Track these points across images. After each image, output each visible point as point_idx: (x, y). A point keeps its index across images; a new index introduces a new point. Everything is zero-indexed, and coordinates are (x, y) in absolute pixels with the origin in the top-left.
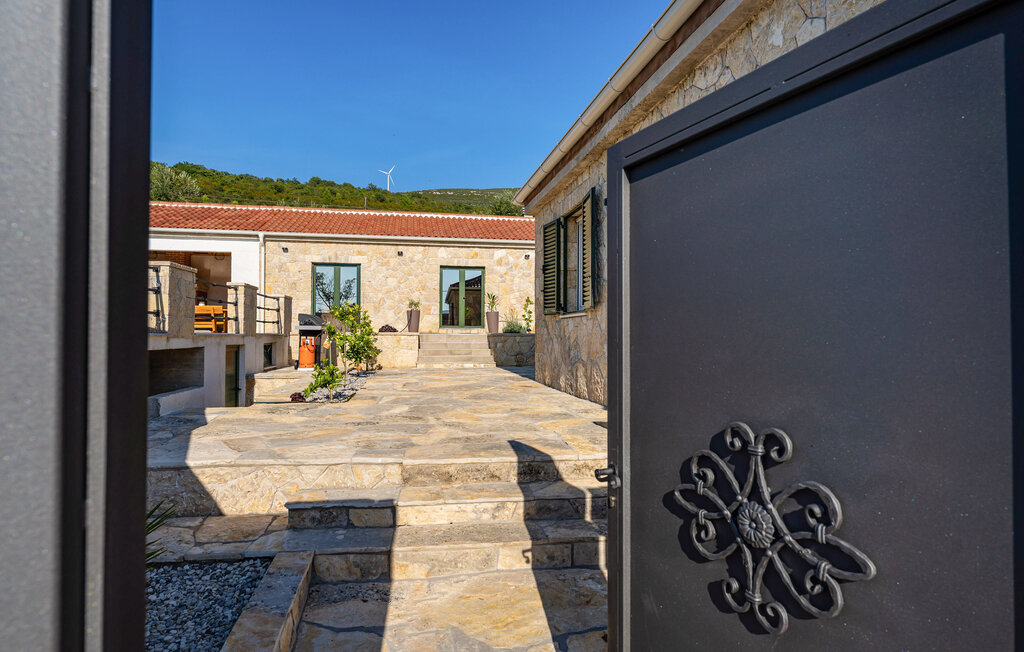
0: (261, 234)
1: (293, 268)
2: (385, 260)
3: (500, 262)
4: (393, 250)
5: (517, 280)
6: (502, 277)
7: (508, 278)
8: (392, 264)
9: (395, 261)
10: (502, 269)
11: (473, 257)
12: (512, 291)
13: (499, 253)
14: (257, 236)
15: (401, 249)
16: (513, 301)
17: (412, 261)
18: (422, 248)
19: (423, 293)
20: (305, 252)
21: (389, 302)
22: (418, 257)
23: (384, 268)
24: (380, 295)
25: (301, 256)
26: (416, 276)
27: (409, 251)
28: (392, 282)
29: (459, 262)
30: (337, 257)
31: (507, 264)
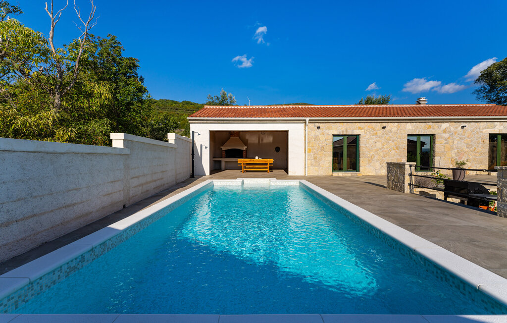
0: (307, 119)
1: (322, 138)
2: (375, 132)
3: (445, 131)
4: (379, 126)
5: (456, 142)
6: (446, 140)
7: (450, 140)
8: (379, 135)
9: (381, 132)
10: (446, 135)
11: (428, 129)
12: (452, 148)
13: (445, 125)
14: (305, 120)
15: (384, 125)
16: (454, 155)
17: (391, 132)
18: (396, 124)
19: (397, 151)
20: (329, 129)
21: (376, 157)
22: (394, 129)
23: (374, 137)
24: (372, 153)
25: (327, 131)
26: (393, 141)
27: (390, 126)
28: (379, 145)
29: (419, 131)
30: (347, 131)
31: (450, 132)
